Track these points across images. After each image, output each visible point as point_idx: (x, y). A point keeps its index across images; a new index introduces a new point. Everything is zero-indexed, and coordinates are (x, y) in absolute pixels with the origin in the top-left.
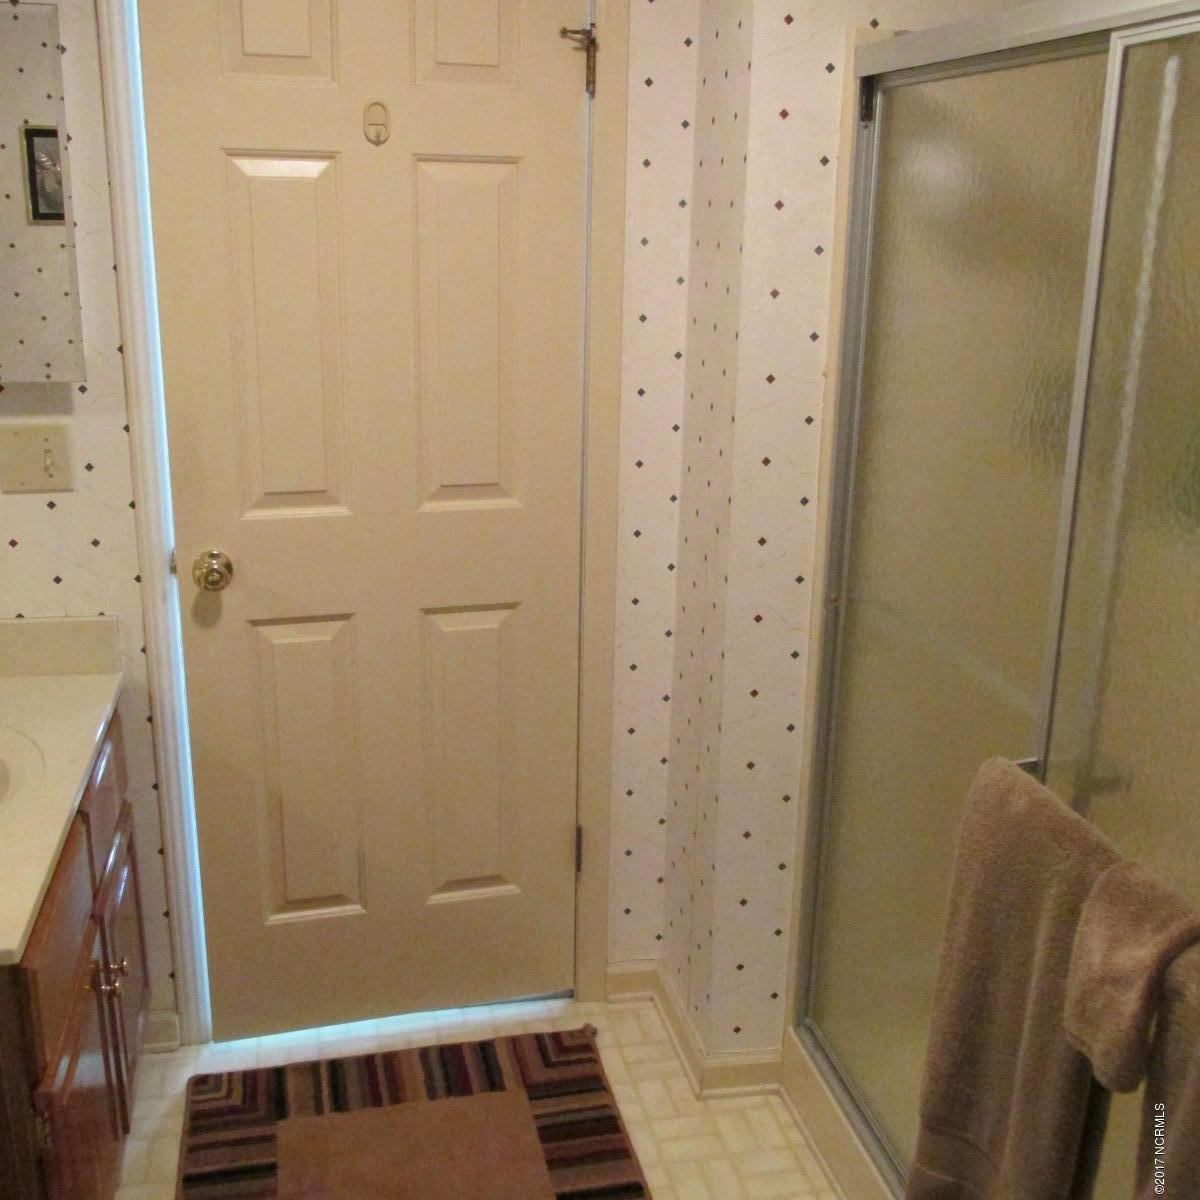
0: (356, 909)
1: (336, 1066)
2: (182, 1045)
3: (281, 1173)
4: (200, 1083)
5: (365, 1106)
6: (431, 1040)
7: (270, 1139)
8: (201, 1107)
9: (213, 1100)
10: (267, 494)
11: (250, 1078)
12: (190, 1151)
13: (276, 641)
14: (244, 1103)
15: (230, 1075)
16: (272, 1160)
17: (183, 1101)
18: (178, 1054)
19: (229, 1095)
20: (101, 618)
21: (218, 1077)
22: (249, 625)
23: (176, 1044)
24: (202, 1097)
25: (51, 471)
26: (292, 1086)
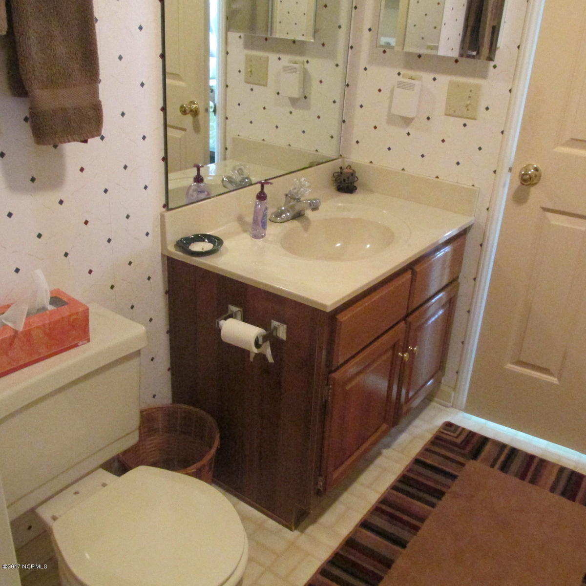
0: (554, 380)
1: (514, 452)
2: (452, 407)
3: (456, 482)
4: (449, 425)
5: (515, 476)
6: (571, 466)
7: (463, 465)
8: (442, 435)
9: (450, 436)
10: (573, 139)
11: (471, 435)
12: (426, 450)
13: (553, 222)
14: (461, 443)
15: (463, 429)
16: (456, 473)
17: (436, 429)
18: (448, 409)
19: (457, 437)
20: (472, 187)
21: (457, 427)
22: (542, 210)
23: (450, 404)
24: (446, 432)
25: (469, 107)
26: (488, 447)
